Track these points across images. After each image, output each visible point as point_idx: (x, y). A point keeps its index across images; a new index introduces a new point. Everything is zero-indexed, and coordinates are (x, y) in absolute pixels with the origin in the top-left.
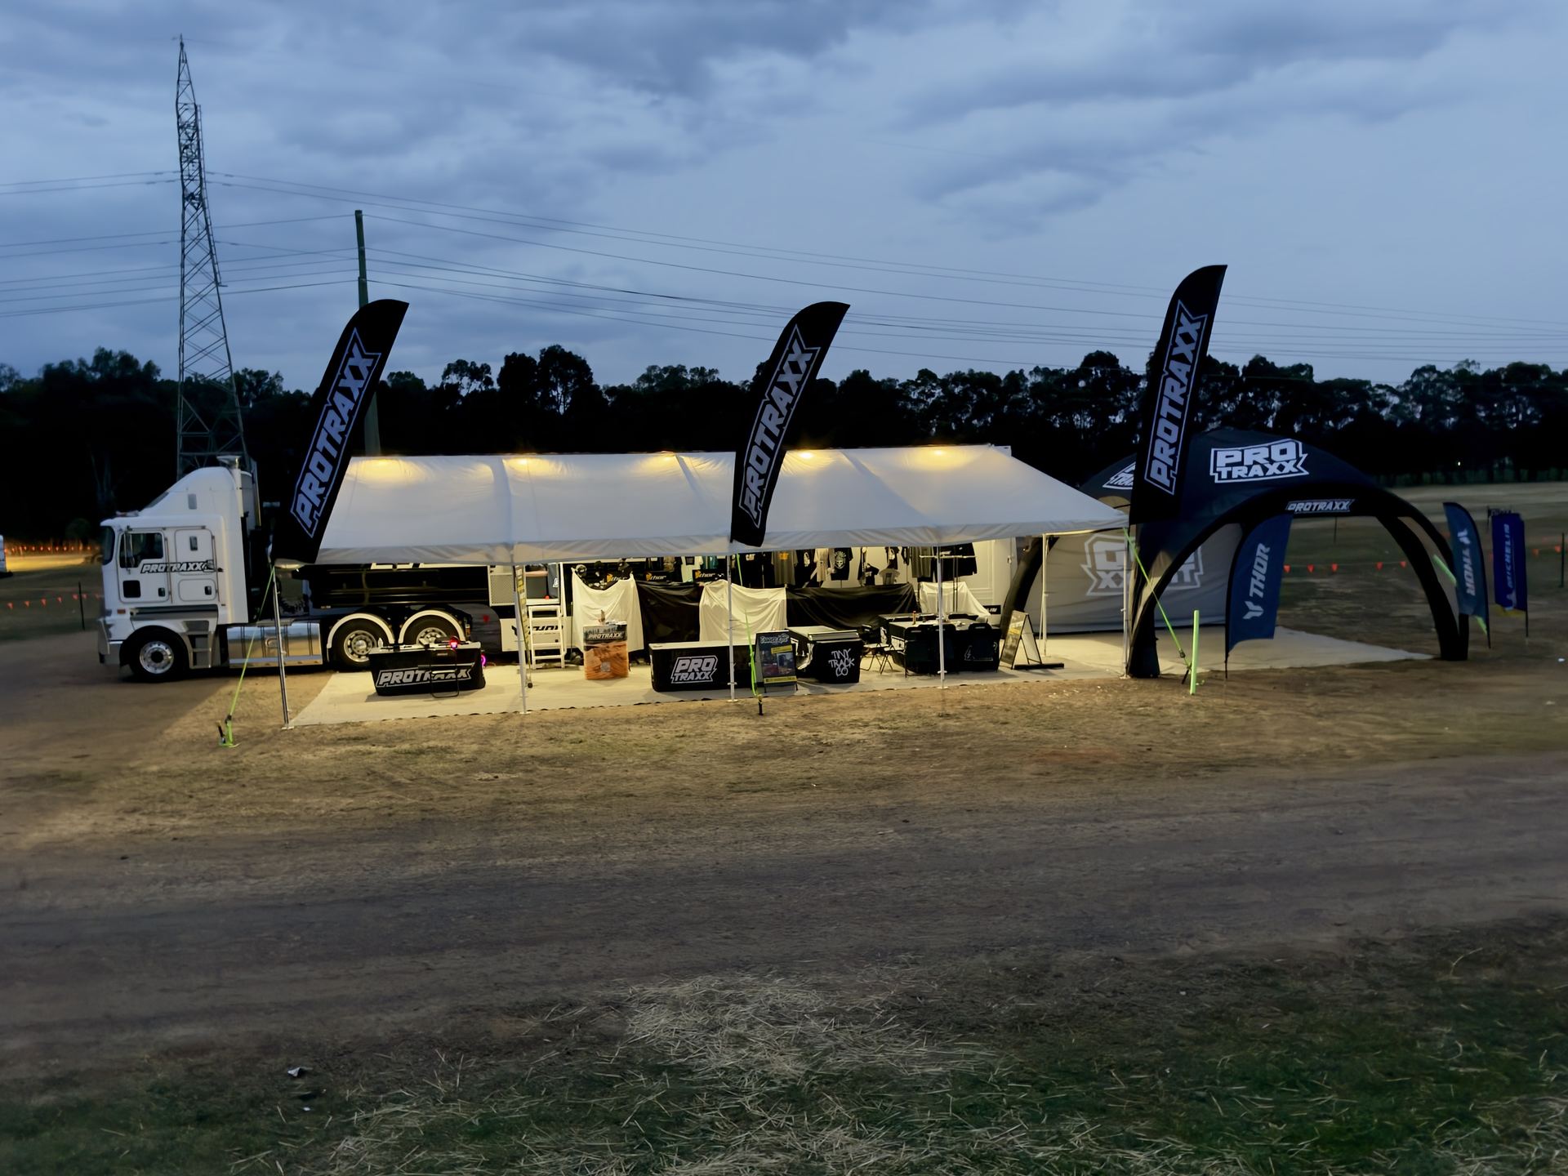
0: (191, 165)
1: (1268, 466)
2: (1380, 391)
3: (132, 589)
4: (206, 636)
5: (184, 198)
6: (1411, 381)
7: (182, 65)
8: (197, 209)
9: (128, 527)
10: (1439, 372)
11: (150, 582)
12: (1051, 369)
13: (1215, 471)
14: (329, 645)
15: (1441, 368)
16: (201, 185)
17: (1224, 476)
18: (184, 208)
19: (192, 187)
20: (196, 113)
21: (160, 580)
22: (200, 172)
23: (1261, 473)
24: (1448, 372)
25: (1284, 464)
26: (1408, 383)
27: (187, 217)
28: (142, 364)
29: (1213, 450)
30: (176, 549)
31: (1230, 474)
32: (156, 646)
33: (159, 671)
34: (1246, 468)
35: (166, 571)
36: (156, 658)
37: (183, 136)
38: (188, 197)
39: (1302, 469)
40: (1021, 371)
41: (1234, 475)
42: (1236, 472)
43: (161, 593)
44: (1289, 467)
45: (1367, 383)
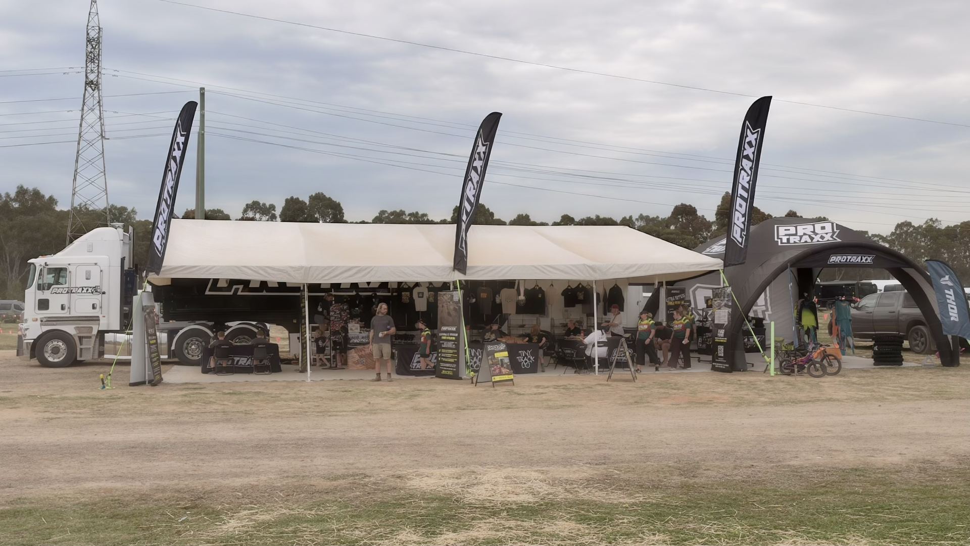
0: (92, 64)
1: (813, 236)
2: (876, 239)
3: (43, 304)
4: (90, 337)
5: (86, 84)
6: (895, 232)
7: (93, 3)
8: (94, 90)
9: (46, 263)
10: (914, 226)
11: (56, 300)
12: (651, 217)
13: (778, 238)
14: (173, 348)
15: (916, 224)
16: (98, 76)
17: (785, 240)
18: (86, 90)
19: (92, 77)
20: (99, 33)
21: (63, 299)
22: (98, 68)
23: (809, 240)
24: (920, 227)
25: (824, 235)
26: (893, 234)
27: (87, 95)
28: (47, 197)
29: (776, 226)
30: (77, 279)
31: (788, 240)
32: (56, 343)
33: (56, 360)
34: (799, 237)
35: (68, 292)
36: (55, 352)
37: (90, 47)
38: (89, 83)
39: (837, 239)
40: (631, 217)
41: (792, 241)
42: (792, 239)
43: (63, 308)
44: (828, 237)
45: (866, 232)
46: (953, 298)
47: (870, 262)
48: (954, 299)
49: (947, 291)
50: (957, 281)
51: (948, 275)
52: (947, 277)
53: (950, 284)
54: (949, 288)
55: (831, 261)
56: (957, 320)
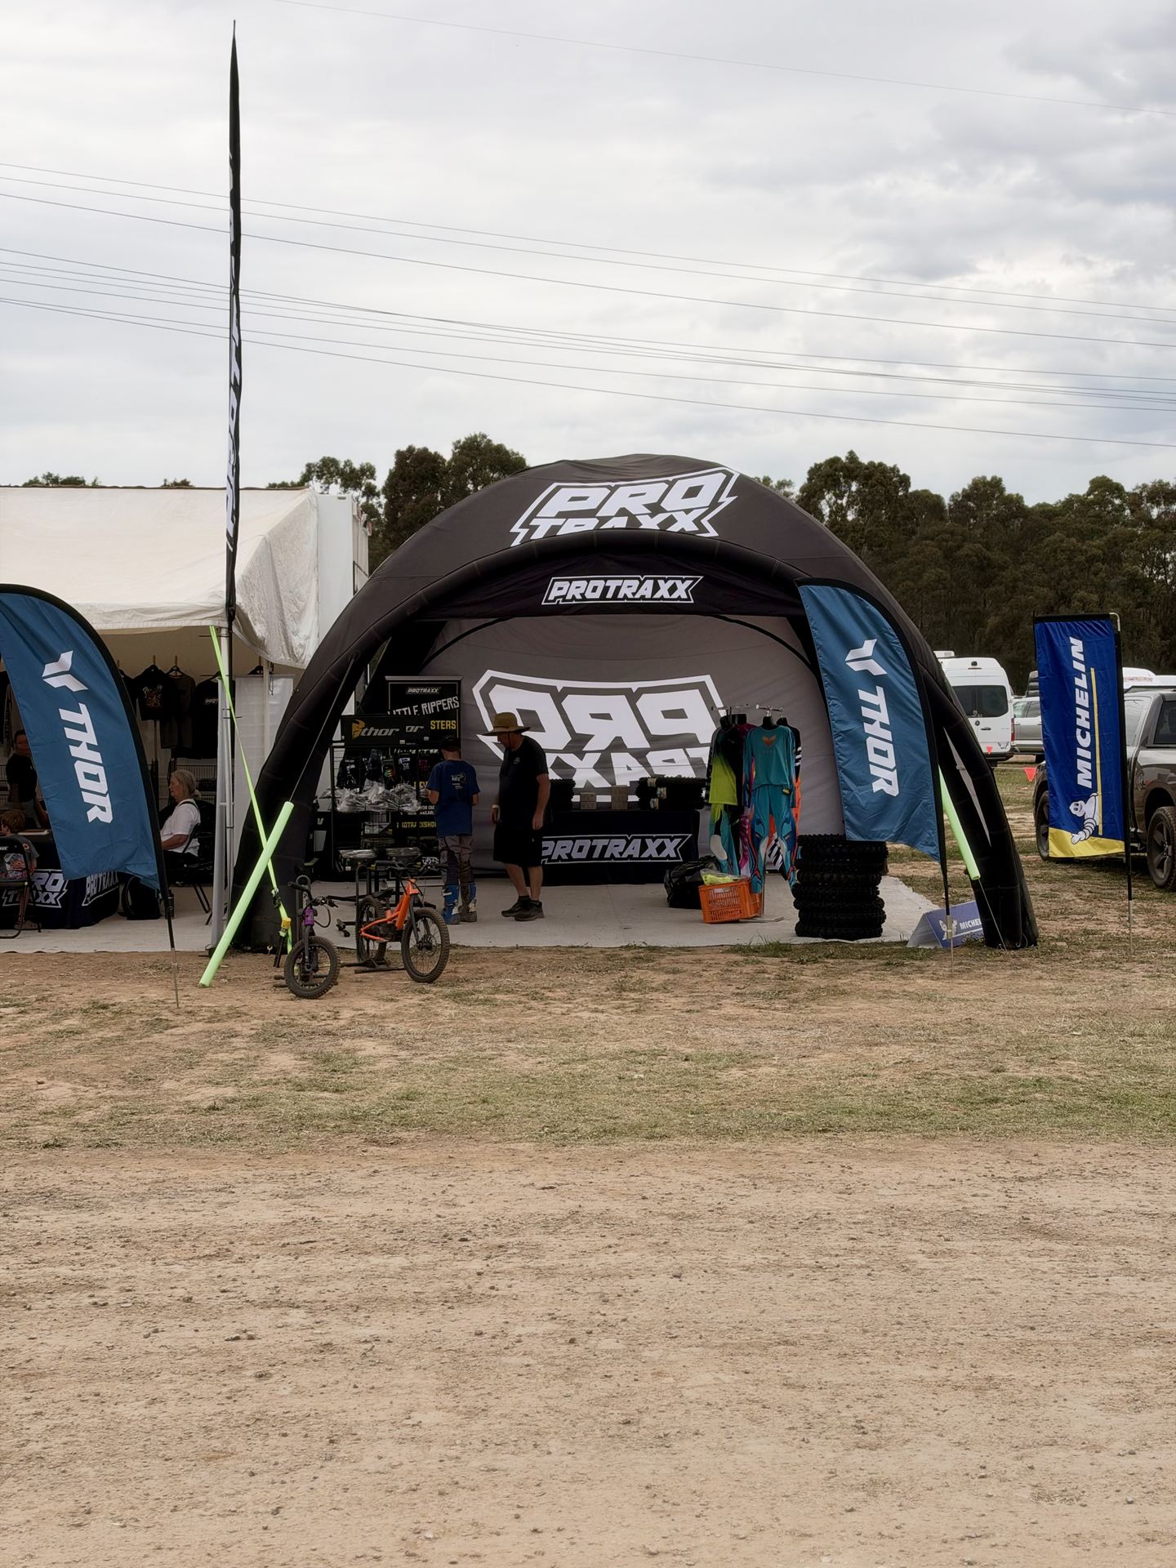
1: (645, 518)
13: (524, 525)
17: (540, 533)
25: (678, 515)
29: (554, 485)
31: (554, 531)
34: (595, 523)
39: (708, 526)
42: (569, 526)
44: (684, 522)
46: (883, 716)
47: (684, 596)
48: (887, 722)
49: (864, 695)
50: (904, 658)
51: (870, 638)
52: (868, 647)
53: (878, 670)
54: (872, 681)
55: (551, 597)
56: (893, 790)
